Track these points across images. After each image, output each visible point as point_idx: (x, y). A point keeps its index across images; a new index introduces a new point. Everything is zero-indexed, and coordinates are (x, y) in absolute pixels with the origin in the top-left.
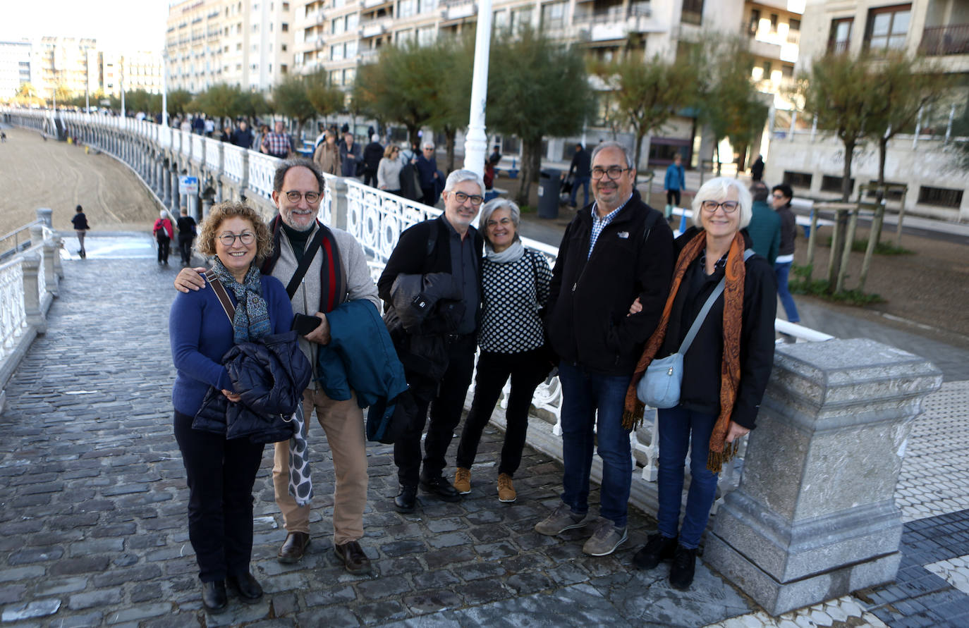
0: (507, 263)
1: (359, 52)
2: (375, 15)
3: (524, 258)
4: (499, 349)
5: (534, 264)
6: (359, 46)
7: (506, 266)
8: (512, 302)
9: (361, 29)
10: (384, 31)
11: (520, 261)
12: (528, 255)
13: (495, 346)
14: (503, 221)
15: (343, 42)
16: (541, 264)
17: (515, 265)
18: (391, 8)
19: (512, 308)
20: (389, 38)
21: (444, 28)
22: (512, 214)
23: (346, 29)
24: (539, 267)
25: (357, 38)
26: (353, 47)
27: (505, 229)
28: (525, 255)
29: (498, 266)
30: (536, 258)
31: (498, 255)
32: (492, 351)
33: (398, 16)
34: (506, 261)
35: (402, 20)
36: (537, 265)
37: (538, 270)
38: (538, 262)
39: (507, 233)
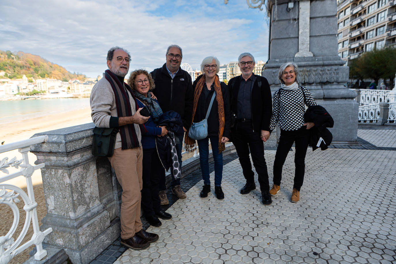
0: (291, 91)
1: (349, 55)
2: (356, 40)
3: (299, 89)
4: (291, 129)
5: (303, 91)
6: (349, 52)
7: (292, 92)
8: (295, 107)
9: (350, 46)
10: (360, 45)
11: (297, 90)
12: (300, 88)
13: (289, 127)
14: (291, 72)
15: (342, 51)
16: (306, 91)
17: (295, 91)
18: (363, 36)
19: (295, 110)
20: (362, 48)
21: (388, 40)
22: (294, 69)
23: (343, 47)
24: (305, 92)
25: (348, 49)
26: (346, 53)
27: (291, 75)
28: (299, 88)
29: (287, 92)
30: (303, 89)
31: (288, 86)
32: (288, 130)
33: (367, 38)
34: (291, 89)
35: (368, 40)
36: (304, 91)
37: (305, 93)
38: (305, 90)
39: (292, 77)
